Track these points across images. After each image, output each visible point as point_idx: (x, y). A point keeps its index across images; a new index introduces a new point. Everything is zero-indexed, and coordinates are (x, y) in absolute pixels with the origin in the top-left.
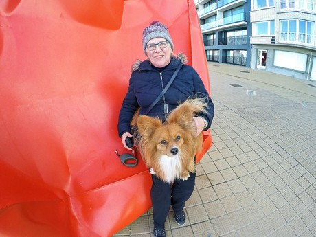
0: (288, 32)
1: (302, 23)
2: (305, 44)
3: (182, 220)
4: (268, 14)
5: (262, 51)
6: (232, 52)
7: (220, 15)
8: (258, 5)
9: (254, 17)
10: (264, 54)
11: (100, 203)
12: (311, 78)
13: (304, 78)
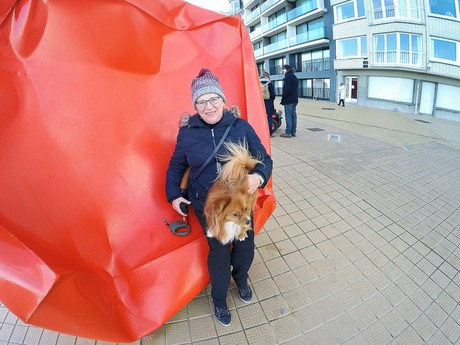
0: (386, 51)
1: (404, 36)
2: (409, 65)
3: (248, 296)
4: (358, 27)
5: (351, 78)
6: (309, 82)
7: (291, 31)
8: (344, 14)
9: (337, 32)
10: (355, 83)
11: (151, 281)
12: (421, 111)
13: (411, 111)
